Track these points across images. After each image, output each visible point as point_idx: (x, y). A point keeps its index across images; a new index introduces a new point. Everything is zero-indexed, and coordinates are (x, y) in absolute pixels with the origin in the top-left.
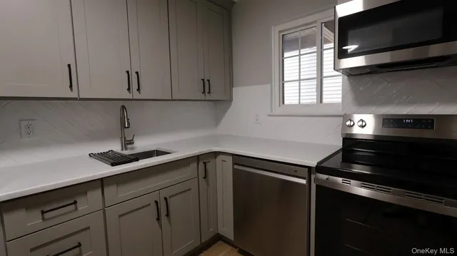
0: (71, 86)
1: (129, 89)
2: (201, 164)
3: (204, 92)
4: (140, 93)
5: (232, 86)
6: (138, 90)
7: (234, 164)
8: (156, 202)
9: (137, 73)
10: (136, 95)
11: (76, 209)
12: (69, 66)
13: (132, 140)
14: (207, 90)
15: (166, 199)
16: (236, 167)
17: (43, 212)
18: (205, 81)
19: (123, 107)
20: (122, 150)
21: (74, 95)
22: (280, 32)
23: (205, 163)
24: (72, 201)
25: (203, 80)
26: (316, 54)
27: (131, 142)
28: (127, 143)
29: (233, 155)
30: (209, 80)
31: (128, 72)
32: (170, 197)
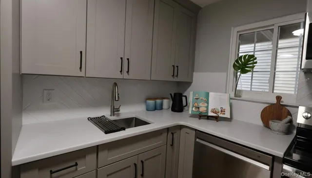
0: (81, 68)
1: (121, 71)
2: (170, 134)
3: (173, 76)
4: (128, 74)
5: (193, 71)
6: (128, 72)
7: (197, 137)
8: (135, 165)
9: (128, 59)
10: (126, 76)
11: (76, 169)
12: (81, 52)
13: (119, 109)
14: (176, 74)
15: (142, 162)
16: (198, 140)
17: (52, 172)
18: (175, 67)
19: (116, 84)
20: (111, 116)
21: (82, 74)
22: (238, 32)
23: (173, 134)
24: (74, 164)
25: (174, 66)
26: (271, 52)
27: (118, 110)
28: (115, 111)
29: (196, 130)
30: (177, 67)
31: (122, 58)
32: (145, 160)
